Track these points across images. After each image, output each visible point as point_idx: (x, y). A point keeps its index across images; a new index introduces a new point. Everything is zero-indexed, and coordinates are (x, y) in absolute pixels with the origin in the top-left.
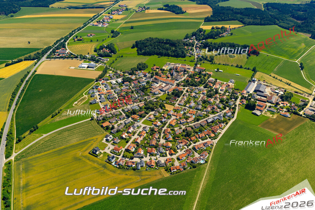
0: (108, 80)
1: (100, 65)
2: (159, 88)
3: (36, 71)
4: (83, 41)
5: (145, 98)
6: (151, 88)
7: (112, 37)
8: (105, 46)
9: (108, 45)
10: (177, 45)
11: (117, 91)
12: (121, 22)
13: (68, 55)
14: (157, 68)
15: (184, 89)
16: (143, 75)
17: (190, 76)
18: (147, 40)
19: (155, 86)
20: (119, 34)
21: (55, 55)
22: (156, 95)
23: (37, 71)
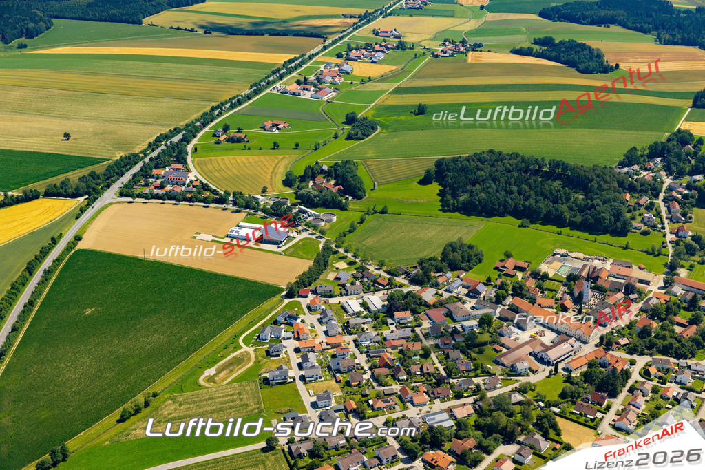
0: (331, 296)
1: (305, 235)
2: (530, 350)
3: (80, 239)
4: (248, 145)
5: (478, 386)
6: (497, 347)
7: (349, 138)
8: (325, 168)
9: (335, 167)
10: (596, 186)
11: (365, 344)
12: (379, 89)
13: (194, 189)
14: (517, 268)
15: (633, 363)
16: (466, 291)
17: (653, 310)
18: (479, 158)
19: (514, 336)
20: (374, 128)
21: (147, 185)
22: (520, 375)
23: (84, 237)
